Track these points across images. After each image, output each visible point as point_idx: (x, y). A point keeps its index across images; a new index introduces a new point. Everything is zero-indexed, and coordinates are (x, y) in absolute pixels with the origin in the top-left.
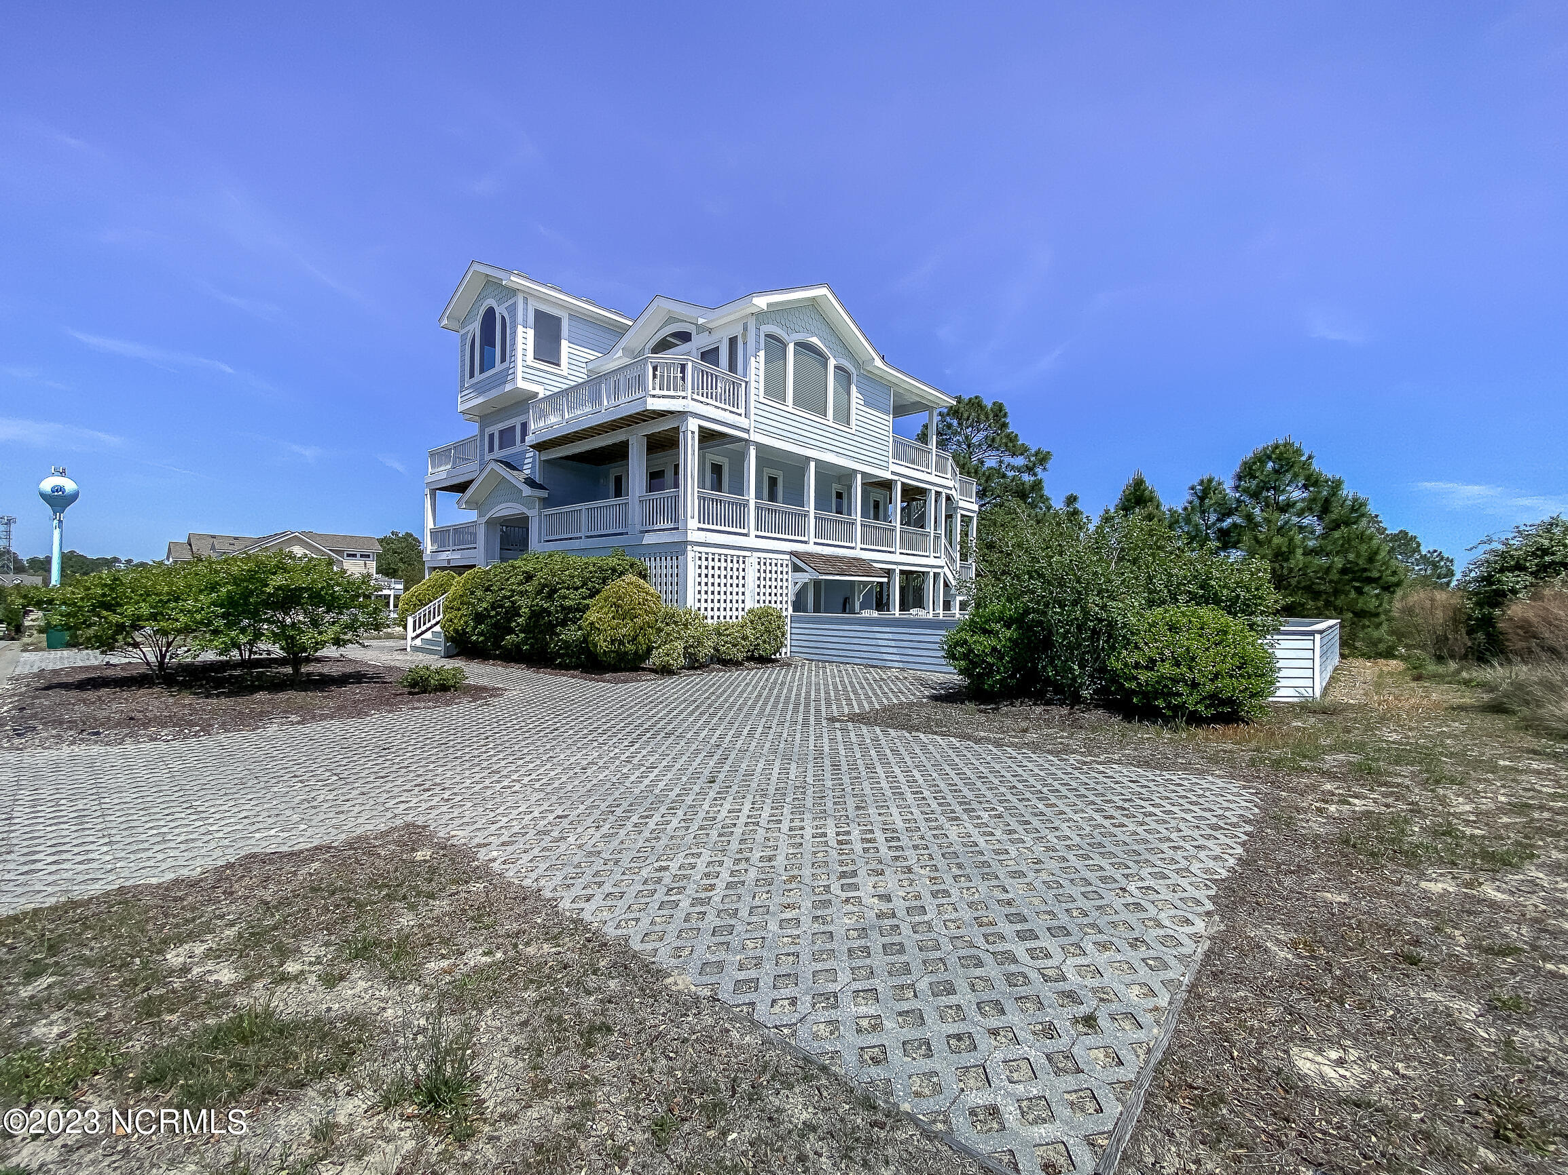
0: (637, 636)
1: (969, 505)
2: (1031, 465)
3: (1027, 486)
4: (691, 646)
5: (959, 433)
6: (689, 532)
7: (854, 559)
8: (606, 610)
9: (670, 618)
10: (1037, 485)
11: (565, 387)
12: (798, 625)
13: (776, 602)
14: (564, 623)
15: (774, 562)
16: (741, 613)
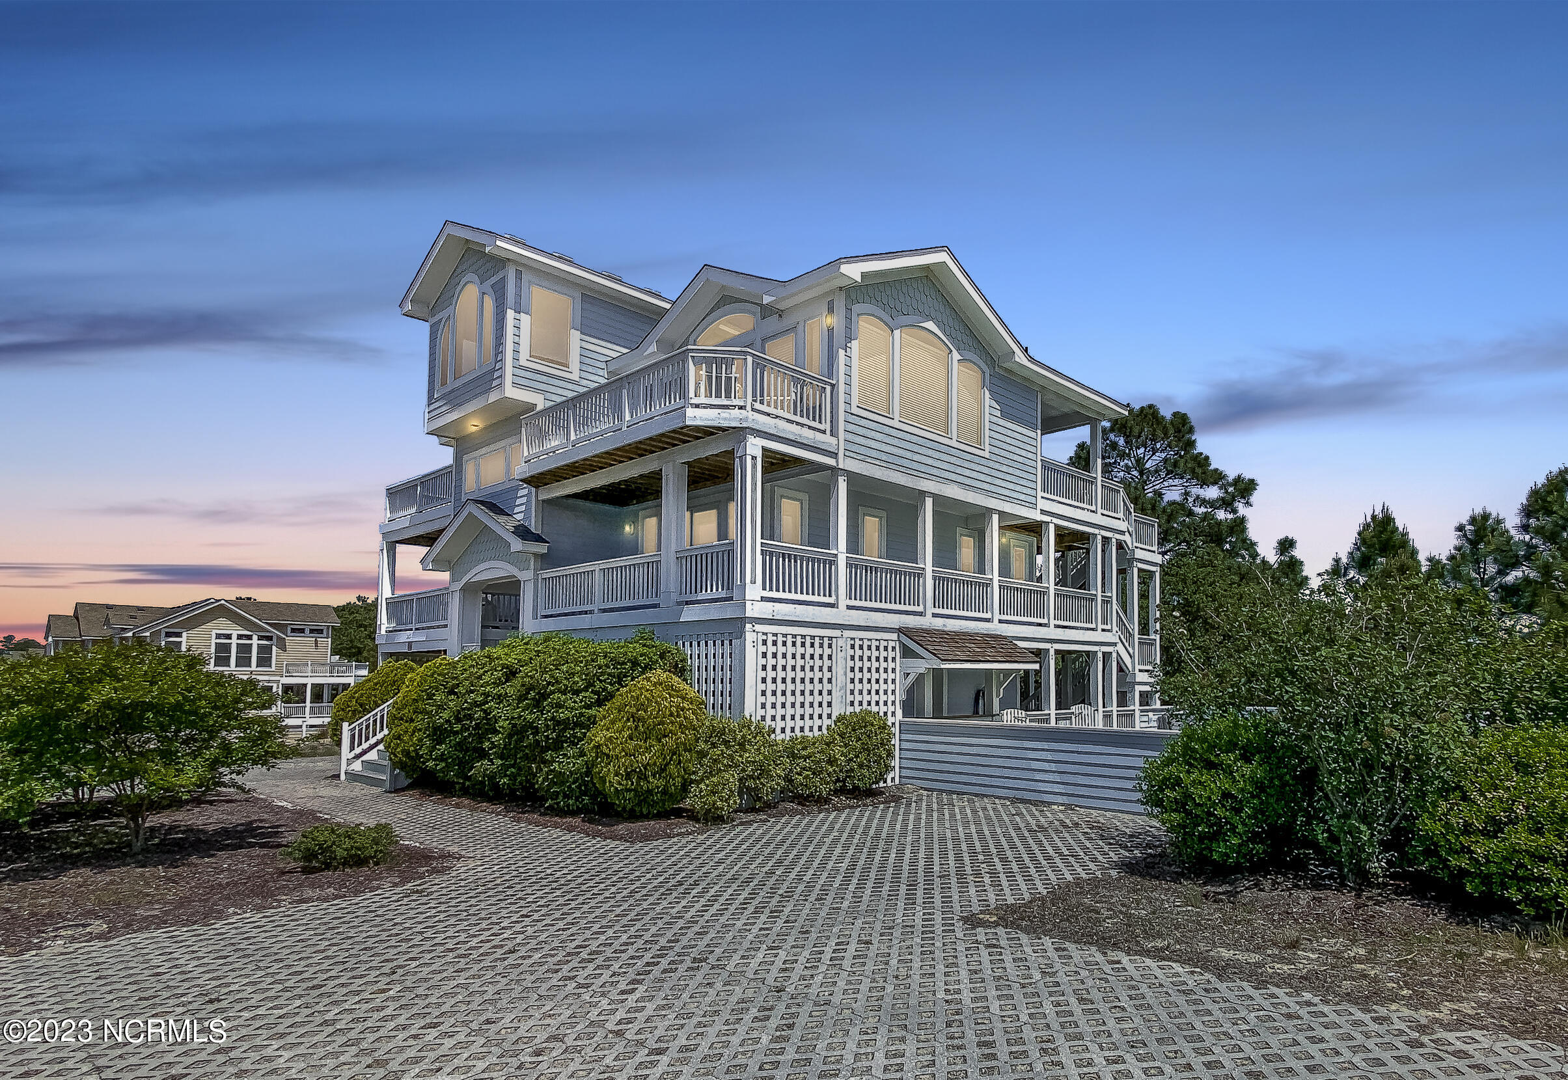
0: (667, 764)
1: (1150, 556)
2: (1228, 498)
3: (1224, 528)
4: (751, 777)
5: (1129, 455)
6: (748, 604)
7: (987, 635)
8: (619, 725)
9: (718, 735)
10: (1239, 525)
11: (571, 395)
12: (910, 737)
13: (877, 703)
14: (557, 745)
15: (875, 643)
16: (827, 722)
